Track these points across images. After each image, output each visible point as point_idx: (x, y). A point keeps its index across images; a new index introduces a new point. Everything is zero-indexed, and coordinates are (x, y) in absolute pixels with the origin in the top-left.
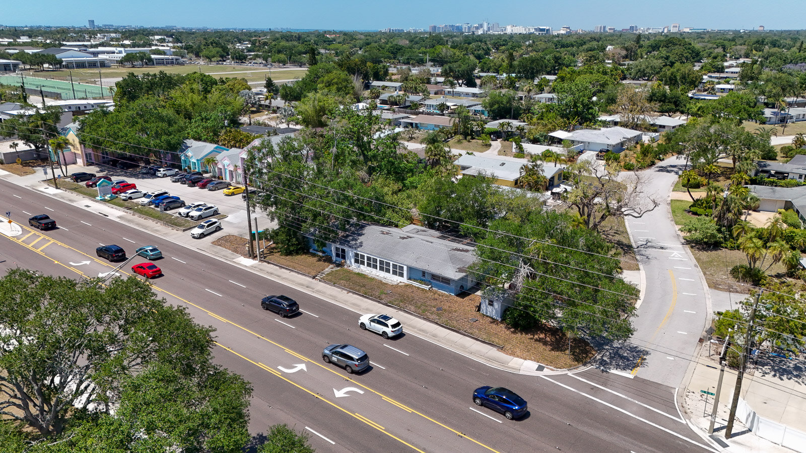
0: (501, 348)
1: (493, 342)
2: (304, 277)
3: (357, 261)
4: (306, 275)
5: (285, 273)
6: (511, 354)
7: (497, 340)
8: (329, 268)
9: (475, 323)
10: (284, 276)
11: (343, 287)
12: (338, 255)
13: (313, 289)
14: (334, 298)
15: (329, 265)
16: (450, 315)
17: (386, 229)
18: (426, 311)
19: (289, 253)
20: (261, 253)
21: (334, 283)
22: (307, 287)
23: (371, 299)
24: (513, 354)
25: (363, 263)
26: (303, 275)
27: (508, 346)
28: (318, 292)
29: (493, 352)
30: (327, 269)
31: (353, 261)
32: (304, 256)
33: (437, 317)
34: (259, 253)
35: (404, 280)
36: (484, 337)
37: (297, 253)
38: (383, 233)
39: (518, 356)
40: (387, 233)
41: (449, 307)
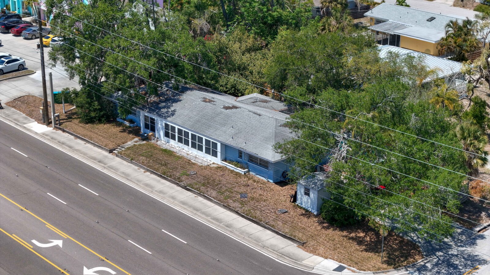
0: (302, 244)
1: (295, 236)
2: (100, 150)
3: (167, 135)
4: (102, 148)
5: (80, 144)
6: (311, 252)
7: (300, 235)
8: (133, 141)
9: (282, 215)
10: (77, 147)
11: (141, 165)
12: (147, 126)
13: (105, 164)
14: (126, 176)
15: (133, 138)
16: (257, 204)
17: (209, 96)
18: (230, 197)
19: (90, 120)
20: (57, 119)
21: (132, 159)
22: (99, 162)
23: (170, 181)
24: (314, 252)
25: (173, 138)
26: (99, 147)
27: (312, 243)
28: (111, 168)
29: (292, 248)
30: (129, 143)
31: (162, 133)
32: (107, 126)
33: (240, 206)
34: (54, 118)
35: (217, 161)
36: (287, 230)
37: (100, 121)
38: (205, 100)
39: (318, 255)
40: (210, 101)
41: (260, 195)
